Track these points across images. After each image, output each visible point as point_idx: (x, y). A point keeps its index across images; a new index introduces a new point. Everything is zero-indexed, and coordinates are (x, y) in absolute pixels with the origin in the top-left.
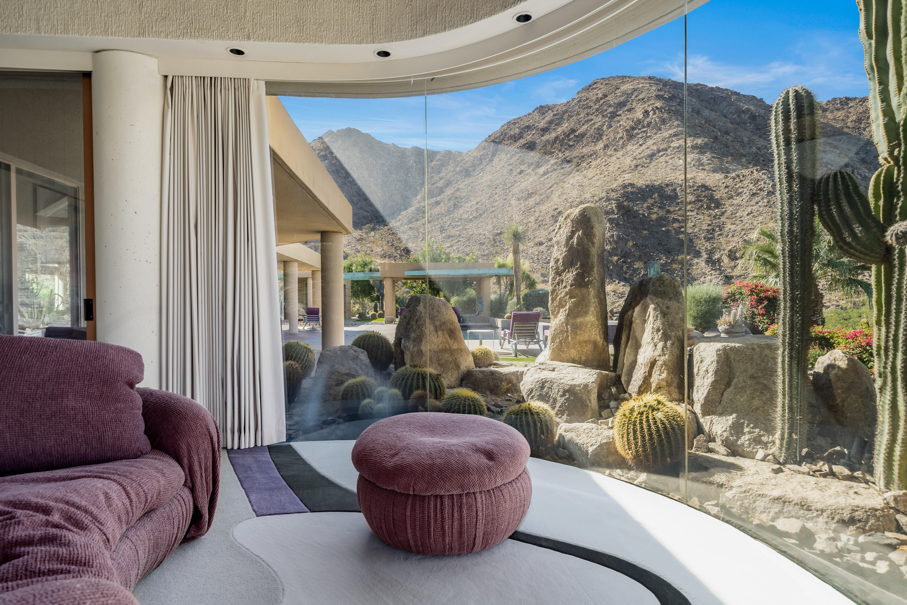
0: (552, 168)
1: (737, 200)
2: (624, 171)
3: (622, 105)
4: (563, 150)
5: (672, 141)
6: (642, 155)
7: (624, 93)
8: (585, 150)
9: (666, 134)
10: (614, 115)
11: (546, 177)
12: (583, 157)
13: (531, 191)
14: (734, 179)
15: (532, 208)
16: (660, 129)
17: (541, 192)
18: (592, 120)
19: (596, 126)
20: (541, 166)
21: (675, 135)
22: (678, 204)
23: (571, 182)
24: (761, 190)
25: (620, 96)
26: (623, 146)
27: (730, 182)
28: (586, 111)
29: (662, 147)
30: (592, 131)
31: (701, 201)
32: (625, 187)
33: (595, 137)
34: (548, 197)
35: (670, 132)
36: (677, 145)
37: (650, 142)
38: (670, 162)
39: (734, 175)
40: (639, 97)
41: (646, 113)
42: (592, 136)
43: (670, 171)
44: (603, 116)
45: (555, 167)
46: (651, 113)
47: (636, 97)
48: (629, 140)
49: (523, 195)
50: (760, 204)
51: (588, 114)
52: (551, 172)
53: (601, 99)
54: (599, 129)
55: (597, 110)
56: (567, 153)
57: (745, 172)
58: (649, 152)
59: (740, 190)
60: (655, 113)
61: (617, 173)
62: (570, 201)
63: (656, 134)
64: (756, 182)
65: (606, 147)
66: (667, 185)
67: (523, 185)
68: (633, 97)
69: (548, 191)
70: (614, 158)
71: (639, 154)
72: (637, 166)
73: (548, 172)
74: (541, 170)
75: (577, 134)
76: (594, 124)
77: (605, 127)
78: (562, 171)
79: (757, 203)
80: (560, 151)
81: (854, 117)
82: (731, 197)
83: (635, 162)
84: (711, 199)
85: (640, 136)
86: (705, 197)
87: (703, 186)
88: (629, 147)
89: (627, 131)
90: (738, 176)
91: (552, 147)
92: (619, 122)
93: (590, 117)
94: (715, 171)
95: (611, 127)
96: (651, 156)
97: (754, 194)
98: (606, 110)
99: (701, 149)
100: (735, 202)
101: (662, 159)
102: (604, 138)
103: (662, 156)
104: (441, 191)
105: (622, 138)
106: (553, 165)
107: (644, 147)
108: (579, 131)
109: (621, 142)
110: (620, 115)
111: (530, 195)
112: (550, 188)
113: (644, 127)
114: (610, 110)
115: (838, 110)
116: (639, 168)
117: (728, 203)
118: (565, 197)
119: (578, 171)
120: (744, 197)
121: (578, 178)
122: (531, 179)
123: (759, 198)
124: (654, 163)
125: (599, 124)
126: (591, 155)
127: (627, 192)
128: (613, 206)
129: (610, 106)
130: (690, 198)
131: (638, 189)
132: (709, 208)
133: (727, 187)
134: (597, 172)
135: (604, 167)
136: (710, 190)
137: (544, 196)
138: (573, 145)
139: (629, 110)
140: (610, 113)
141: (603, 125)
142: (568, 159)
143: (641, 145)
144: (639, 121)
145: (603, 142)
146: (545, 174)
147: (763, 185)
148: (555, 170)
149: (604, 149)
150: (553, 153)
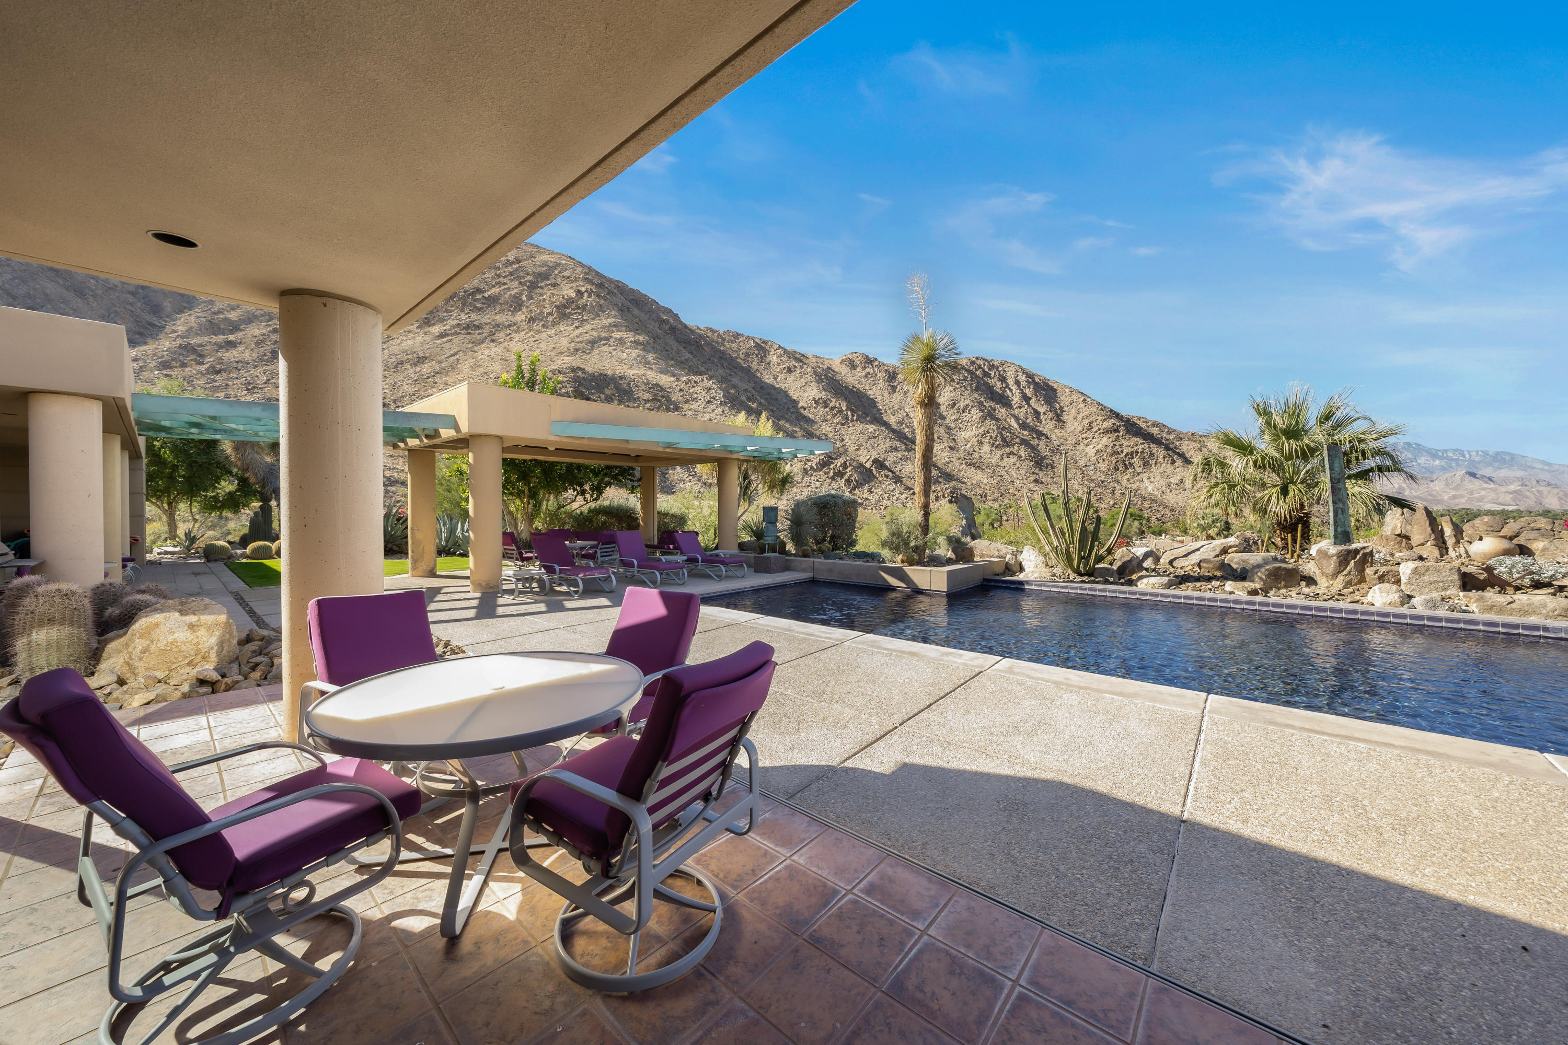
0: (453, 331)
1: (694, 406)
2: (561, 353)
3: (544, 276)
4: (467, 311)
5: (613, 332)
6: (580, 339)
7: (544, 264)
8: (500, 318)
9: (607, 322)
10: (533, 286)
11: (444, 340)
12: (498, 325)
13: (421, 354)
14: (687, 384)
15: (428, 377)
16: (598, 316)
17: (439, 358)
18: (505, 284)
19: (513, 292)
20: (434, 325)
21: (615, 326)
22: (635, 399)
23: (486, 353)
24: (714, 398)
25: (540, 266)
26: (554, 324)
27: (683, 386)
28: (493, 273)
29: (603, 335)
30: (507, 296)
31: (659, 401)
32: (574, 370)
33: (511, 306)
34: (453, 367)
35: (610, 321)
36: (619, 337)
37: (588, 327)
38: (614, 353)
39: (685, 379)
40: (565, 274)
41: (580, 293)
42: (507, 303)
43: (616, 363)
44: (520, 283)
45: (458, 330)
46: (586, 295)
47: (560, 272)
48: (560, 318)
49: (410, 357)
50: (716, 412)
51: (499, 276)
52: (452, 334)
53: (513, 263)
54: (515, 297)
55: (511, 274)
56: (473, 316)
57: (697, 378)
58: (590, 338)
59: (695, 396)
60: (589, 296)
61: (554, 353)
62: (493, 375)
63: (593, 319)
64: (708, 389)
65: (531, 320)
66: (621, 378)
67: (407, 344)
68: (556, 272)
69: (451, 359)
70: (544, 335)
71: (578, 337)
72: (577, 350)
73: (447, 335)
74: (436, 329)
75: (486, 295)
76: (509, 289)
77: (524, 298)
78: (469, 337)
79: (713, 411)
80: (462, 311)
81: (744, 351)
82: (686, 403)
83: (573, 344)
84: (668, 400)
85: (574, 316)
86: (663, 397)
87: (657, 385)
88: (562, 328)
89: (557, 307)
90: (690, 381)
91: (446, 303)
92: (541, 295)
93: (501, 279)
94: (662, 372)
95: (532, 298)
96: (593, 343)
97: (708, 402)
98: (524, 277)
99: (645, 347)
100: (692, 407)
101: (605, 348)
102: (525, 310)
103: (604, 345)
104: (235, 327)
105: (551, 314)
106: (453, 327)
107: (580, 330)
108: (489, 293)
109: (550, 319)
110: (541, 288)
111: (421, 360)
112: (453, 355)
113: (578, 308)
114: (529, 278)
115: (733, 342)
116: (580, 353)
117: (686, 406)
118: (481, 370)
119: (493, 341)
120: (699, 403)
121: (497, 349)
122: (419, 339)
123: (714, 407)
124: (596, 352)
125: (515, 291)
126: (510, 326)
127: (579, 377)
128: (570, 390)
129: (528, 274)
130: (647, 396)
131: (590, 375)
132: (668, 410)
133: (681, 390)
134: (526, 347)
135: (533, 344)
136: (665, 390)
137: (446, 364)
138: (482, 308)
139: (554, 285)
140: (529, 281)
141: (521, 294)
142: (476, 323)
143: (577, 327)
144: (571, 301)
145: (523, 313)
146: (441, 336)
147: (714, 394)
148: (457, 334)
149: (529, 322)
150: (451, 311)
